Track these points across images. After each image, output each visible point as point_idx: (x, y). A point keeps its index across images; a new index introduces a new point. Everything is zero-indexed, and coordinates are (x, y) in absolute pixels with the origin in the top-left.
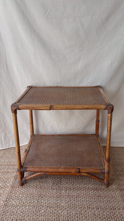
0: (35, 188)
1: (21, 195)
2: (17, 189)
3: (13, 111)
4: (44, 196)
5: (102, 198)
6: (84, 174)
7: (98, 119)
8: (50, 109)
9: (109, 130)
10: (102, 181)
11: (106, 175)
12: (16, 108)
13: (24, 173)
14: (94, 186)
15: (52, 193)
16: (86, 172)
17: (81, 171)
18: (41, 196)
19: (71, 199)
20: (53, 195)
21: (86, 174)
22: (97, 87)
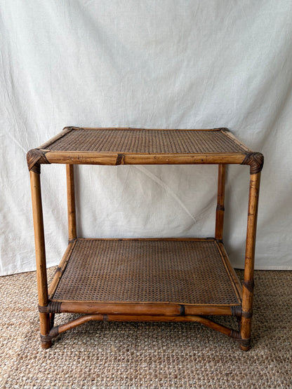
0: (76, 358)
1: (40, 375)
2: (32, 360)
3: (32, 165)
4: (98, 376)
5: (236, 378)
6: (194, 319)
7: (221, 204)
8: (118, 163)
9: (252, 212)
10: (235, 335)
11: (244, 320)
12: (38, 158)
14: (216, 352)
15: (118, 370)
16: (200, 313)
17: (188, 311)
18: (89, 375)
19: (162, 382)
20: (119, 372)
21: (198, 319)
22: (219, 130)
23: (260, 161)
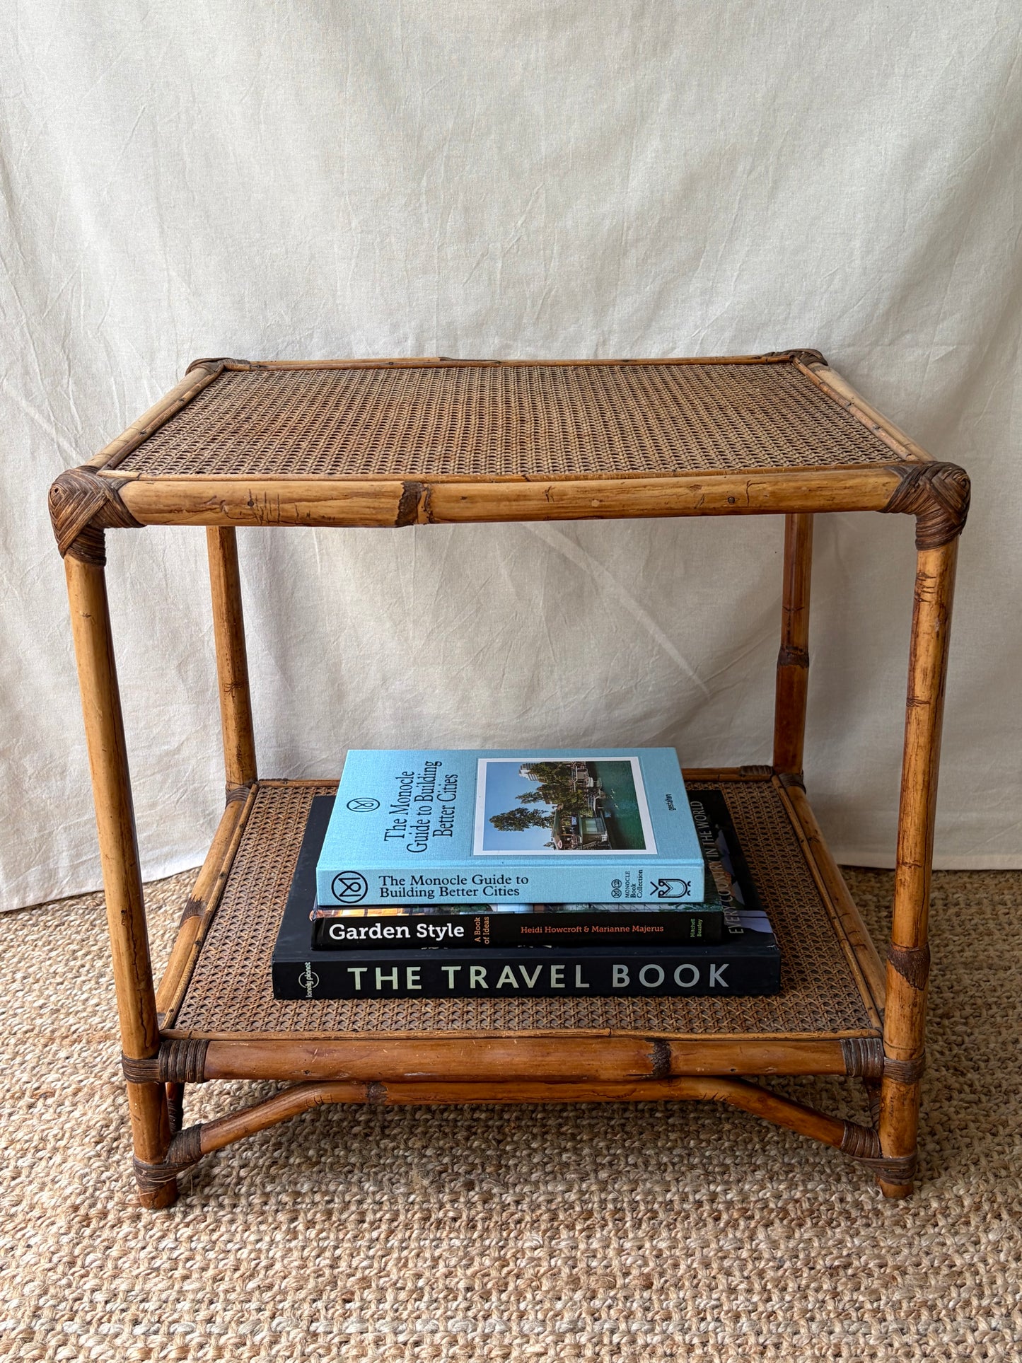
0: (282, 1217)
1: (156, 1284)
2: (126, 1228)
3: (71, 534)
4: (365, 1282)
5: (865, 1282)
6: (706, 1090)
7: (798, 641)
8: (406, 517)
10: (860, 1142)
11: (891, 1090)
12: (94, 507)
13: (178, 1093)
14: (792, 1186)
15: (436, 1261)
16: (728, 1070)
17: (681, 1061)
18: (333, 1283)
19: (597, 1303)
20: (442, 1269)
21: (720, 1091)
22: (788, 359)
23: (954, 499)
